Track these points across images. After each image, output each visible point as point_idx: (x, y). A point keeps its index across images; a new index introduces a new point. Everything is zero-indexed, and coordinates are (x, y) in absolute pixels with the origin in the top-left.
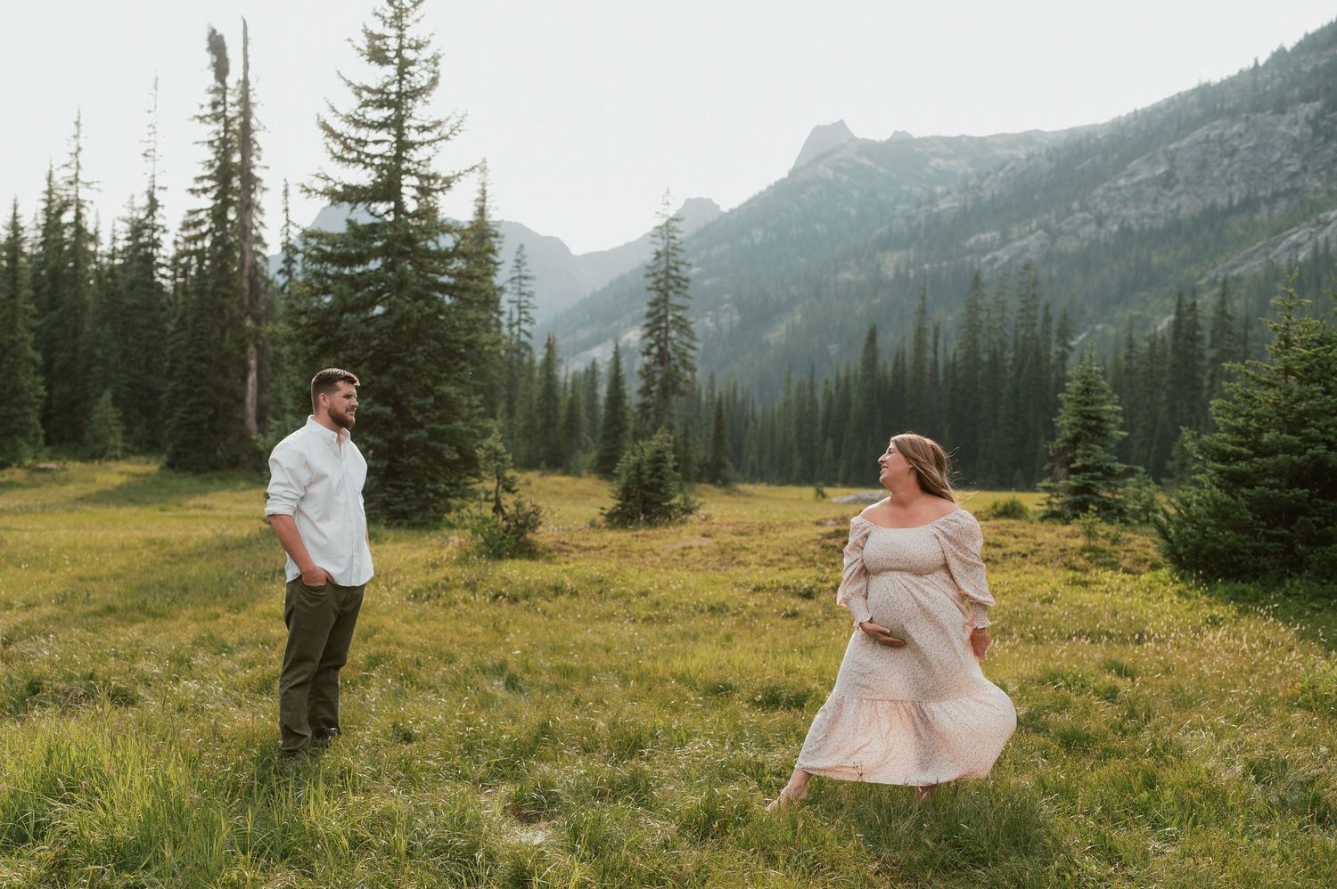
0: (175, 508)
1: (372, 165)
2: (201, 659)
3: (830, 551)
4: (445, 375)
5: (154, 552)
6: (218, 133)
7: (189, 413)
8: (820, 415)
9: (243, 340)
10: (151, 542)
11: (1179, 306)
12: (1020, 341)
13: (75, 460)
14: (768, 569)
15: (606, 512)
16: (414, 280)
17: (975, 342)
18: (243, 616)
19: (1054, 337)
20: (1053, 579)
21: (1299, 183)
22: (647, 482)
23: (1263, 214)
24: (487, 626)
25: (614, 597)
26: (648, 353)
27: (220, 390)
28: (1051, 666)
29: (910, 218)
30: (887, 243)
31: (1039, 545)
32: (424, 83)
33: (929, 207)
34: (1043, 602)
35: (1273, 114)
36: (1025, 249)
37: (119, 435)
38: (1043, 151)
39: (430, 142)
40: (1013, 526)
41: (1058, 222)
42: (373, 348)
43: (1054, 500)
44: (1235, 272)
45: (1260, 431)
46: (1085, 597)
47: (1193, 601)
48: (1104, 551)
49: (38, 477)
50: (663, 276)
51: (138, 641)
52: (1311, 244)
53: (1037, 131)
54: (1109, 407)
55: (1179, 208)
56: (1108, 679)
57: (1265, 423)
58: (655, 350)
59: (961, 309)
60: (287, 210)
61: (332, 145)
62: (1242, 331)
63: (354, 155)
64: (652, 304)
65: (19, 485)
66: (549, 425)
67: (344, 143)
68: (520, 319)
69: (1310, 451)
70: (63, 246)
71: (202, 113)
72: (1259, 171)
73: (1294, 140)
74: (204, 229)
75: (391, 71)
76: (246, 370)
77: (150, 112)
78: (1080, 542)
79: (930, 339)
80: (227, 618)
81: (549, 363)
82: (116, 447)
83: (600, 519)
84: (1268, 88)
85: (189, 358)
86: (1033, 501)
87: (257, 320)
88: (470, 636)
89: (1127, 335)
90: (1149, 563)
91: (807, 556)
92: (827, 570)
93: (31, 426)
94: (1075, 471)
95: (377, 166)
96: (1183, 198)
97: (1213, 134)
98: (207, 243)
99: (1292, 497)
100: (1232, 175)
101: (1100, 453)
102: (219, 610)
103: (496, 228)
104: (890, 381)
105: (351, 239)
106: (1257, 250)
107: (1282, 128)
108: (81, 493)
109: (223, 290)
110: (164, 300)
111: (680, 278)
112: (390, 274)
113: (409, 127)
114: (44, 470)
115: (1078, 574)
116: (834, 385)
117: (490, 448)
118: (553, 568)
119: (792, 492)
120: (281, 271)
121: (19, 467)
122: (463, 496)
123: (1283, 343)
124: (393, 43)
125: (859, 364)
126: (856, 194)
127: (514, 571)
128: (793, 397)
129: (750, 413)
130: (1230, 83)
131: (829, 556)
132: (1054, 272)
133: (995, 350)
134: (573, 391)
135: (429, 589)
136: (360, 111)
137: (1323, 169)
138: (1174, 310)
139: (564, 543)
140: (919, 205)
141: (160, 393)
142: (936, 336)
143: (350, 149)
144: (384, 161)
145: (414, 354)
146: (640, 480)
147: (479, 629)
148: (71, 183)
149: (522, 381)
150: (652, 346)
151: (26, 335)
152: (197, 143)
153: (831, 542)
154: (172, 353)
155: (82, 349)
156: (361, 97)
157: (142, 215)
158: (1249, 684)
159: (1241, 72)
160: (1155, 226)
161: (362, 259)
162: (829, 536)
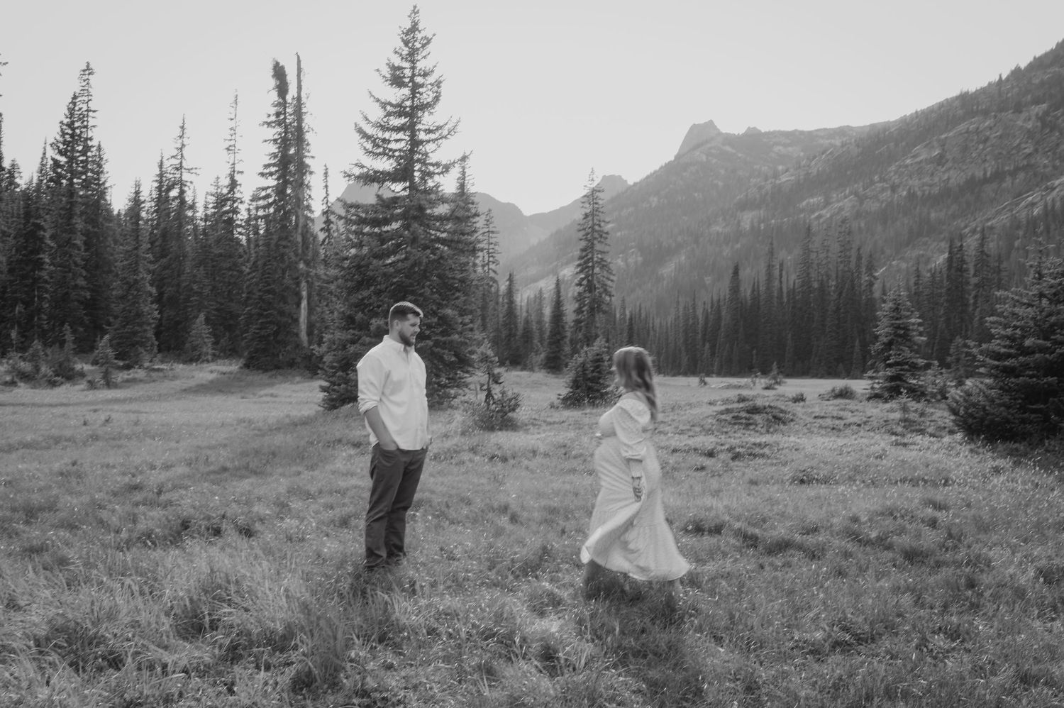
0: (251, 396)
1: (393, 156)
2: (296, 504)
3: (723, 423)
4: (445, 302)
5: (245, 427)
6: (280, 134)
7: (260, 329)
8: (700, 326)
9: (297, 278)
10: (241, 421)
11: (951, 247)
12: (840, 273)
13: (178, 363)
14: (682, 436)
15: (562, 397)
16: (423, 236)
17: (808, 274)
18: (316, 473)
19: (864, 269)
20: (882, 442)
21: (1033, 161)
22: (589, 376)
23: (1008, 183)
24: (489, 479)
25: (575, 457)
26: (580, 284)
27: (282, 313)
28: (888, 503)
29: (760, 188)
30: (744, 206)
31: (869, 417)
32: (429, 100)
33: (773, 180)
34: (877, 458)
35: (1013, 113)
36: (841, 209)
37: (210, 345)
38: (853, 140)
39: (434, 141)
40: (849, 404)
41: (864, 189)
42: (394, 283)
43: (876, 386)
44: (989, 224)
45: (1023, 337)
46: (905, 454)
47: (981, 456)
48: (915, 422)
49: (154, 375)
50: (590, 230)
51: (249, 491)
52: (1042, 203)
53: (848, 126)
54: (913, 320)
55: (948, 179)
56: (930, 511)
57: (1026, 331)
58: (585, 282)
59: (798, 251)
60: (326, 186)
61: (365, 144)
62: (997, 264)
63: (381, 150)
64: (583, 250)
65: (141, 381)
66: (511, 335)
67: (374, 142)
68: (489, 262)
69: (1058, 351)
70: (169, 213)
71: (269, 120)
72: (1004, 152)
73: (1029, 131)
74: (271, 200)
75: (406, 91)
76: (300, 299)
77: (232, 119)
78: (898, 415)
79: (777, 273)
80: (307, 475)
81: (510, 292)
82: (207, 353)
83: (557, 402)
84: (1009, 95)
85: (260, 290)
86: (860, 386)
87: (307, 264)
88: (478, 486)
89: (915, 268)
90: (947, 430)
91: (707, 427)
92: (723, 437)
93: (148, 339)
94: (890, 366)
95: (397, 157)
96: (951, 172)
97: (972, 127)
98: (272, 210)
99: (1045, 383)
100: (986, 156)
101: (907, 353)
102: (300, 469)
103: (472, 198)
104: (749, 302)
105: (379, 207)
106: (1004, 208)
107: (1020, 123)
108: (185, 386)
109: (284, 243)
110: (241, 250)
111: (602, 231)
112: (406, 232)
113: (419, 130)
114: (158, 370)
115: (899, 438)
116: (710, 305)
117: (482, 353)
118: (529, 437)
119: (682, 381)
120: (322, 230)
121: (140, 368)
122: (458, 386)
123: (1037, 275)
124: (408, 72)
125: (728, 291)
126: (722, 172)
127: (503, 439)
128: (681, 314)
129: (651, 325)
130: (983, 91)
131: (723, 427)
132: (863, 225)
133: (822, 280)
134: (527, 312)
135: (446, 453)
136: (385, 120)
137: (1049, 151)
138: (947, 250)
139: (535, 419)
140: (766, 180)
141: (239, 316)
142: (781, 270)
143: (379, 146)
144: (402, 154)
145: (423, 287)
146: (585, 374)
147: (484, 481)
148: (177, 169)
149: (491, 305)
150: (583, 279)
151: (145, 276)
152: (266, 141)
153: (723, 417)
154: (247, 287)
155: (184, 284)
156: (385, 110)
157: (225, 191)
158: (1027, 515)
159: (990, 84)
160: (932, 192)
161: (387, 222)
162: (722, 413)
